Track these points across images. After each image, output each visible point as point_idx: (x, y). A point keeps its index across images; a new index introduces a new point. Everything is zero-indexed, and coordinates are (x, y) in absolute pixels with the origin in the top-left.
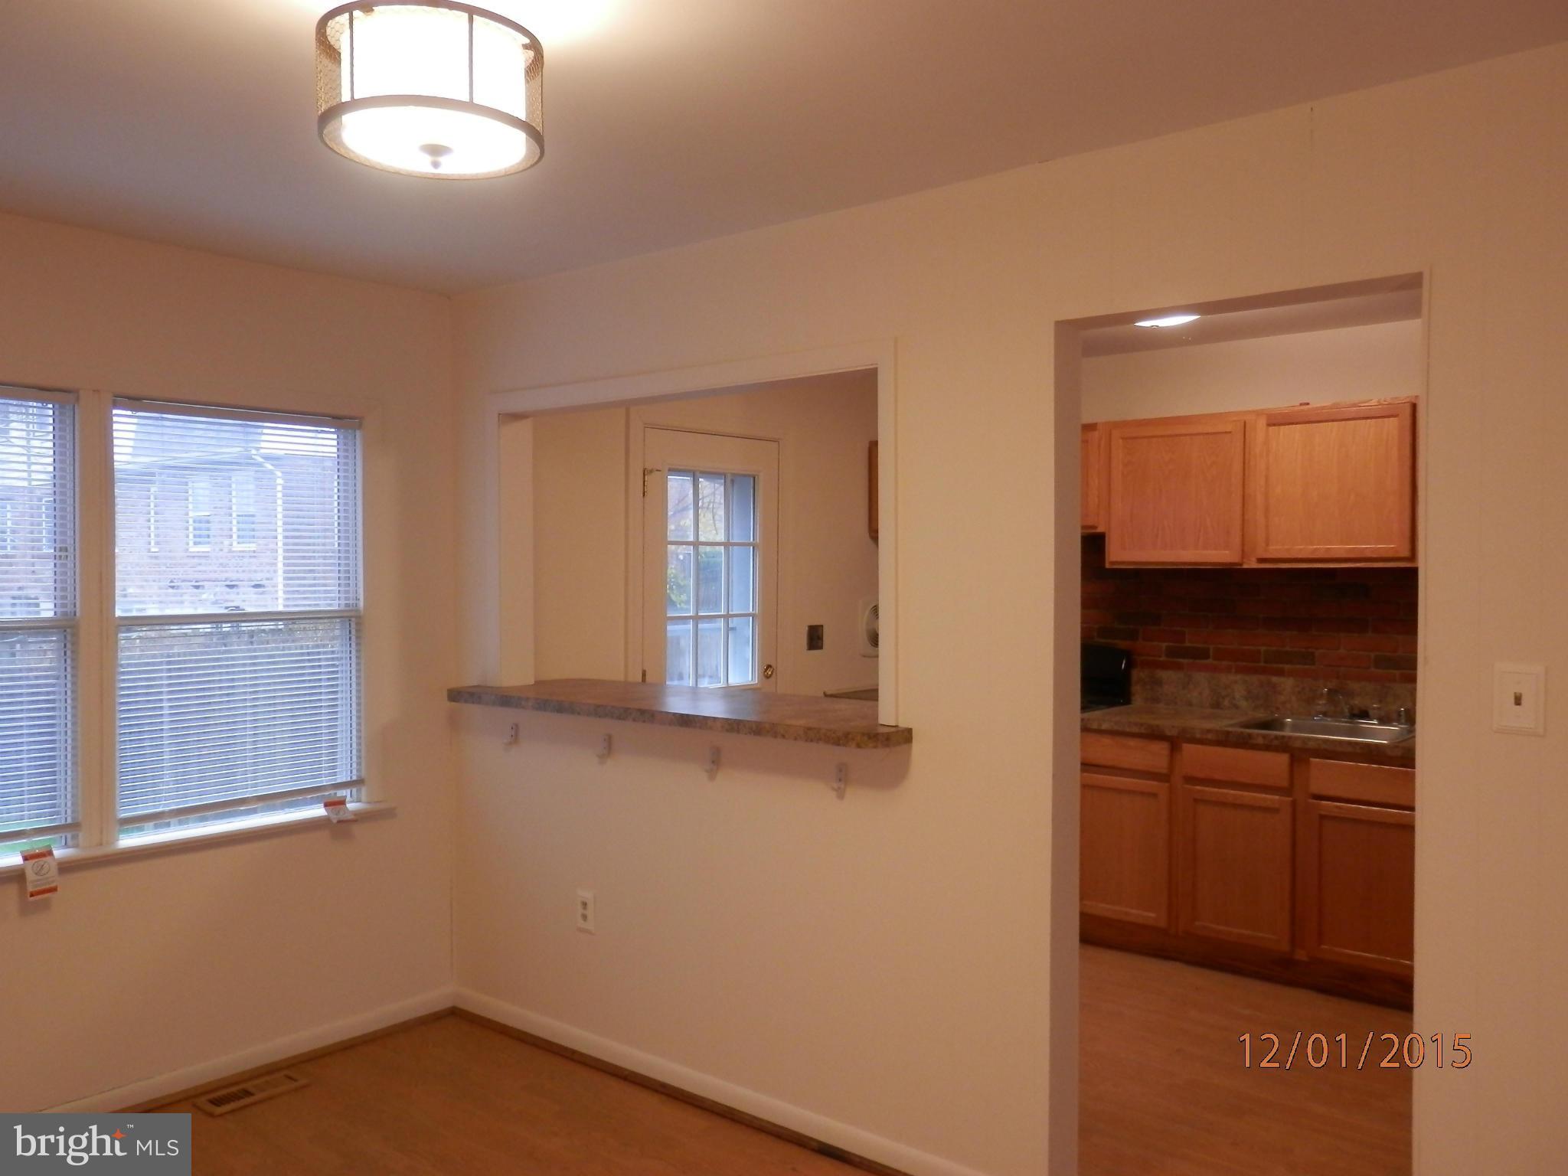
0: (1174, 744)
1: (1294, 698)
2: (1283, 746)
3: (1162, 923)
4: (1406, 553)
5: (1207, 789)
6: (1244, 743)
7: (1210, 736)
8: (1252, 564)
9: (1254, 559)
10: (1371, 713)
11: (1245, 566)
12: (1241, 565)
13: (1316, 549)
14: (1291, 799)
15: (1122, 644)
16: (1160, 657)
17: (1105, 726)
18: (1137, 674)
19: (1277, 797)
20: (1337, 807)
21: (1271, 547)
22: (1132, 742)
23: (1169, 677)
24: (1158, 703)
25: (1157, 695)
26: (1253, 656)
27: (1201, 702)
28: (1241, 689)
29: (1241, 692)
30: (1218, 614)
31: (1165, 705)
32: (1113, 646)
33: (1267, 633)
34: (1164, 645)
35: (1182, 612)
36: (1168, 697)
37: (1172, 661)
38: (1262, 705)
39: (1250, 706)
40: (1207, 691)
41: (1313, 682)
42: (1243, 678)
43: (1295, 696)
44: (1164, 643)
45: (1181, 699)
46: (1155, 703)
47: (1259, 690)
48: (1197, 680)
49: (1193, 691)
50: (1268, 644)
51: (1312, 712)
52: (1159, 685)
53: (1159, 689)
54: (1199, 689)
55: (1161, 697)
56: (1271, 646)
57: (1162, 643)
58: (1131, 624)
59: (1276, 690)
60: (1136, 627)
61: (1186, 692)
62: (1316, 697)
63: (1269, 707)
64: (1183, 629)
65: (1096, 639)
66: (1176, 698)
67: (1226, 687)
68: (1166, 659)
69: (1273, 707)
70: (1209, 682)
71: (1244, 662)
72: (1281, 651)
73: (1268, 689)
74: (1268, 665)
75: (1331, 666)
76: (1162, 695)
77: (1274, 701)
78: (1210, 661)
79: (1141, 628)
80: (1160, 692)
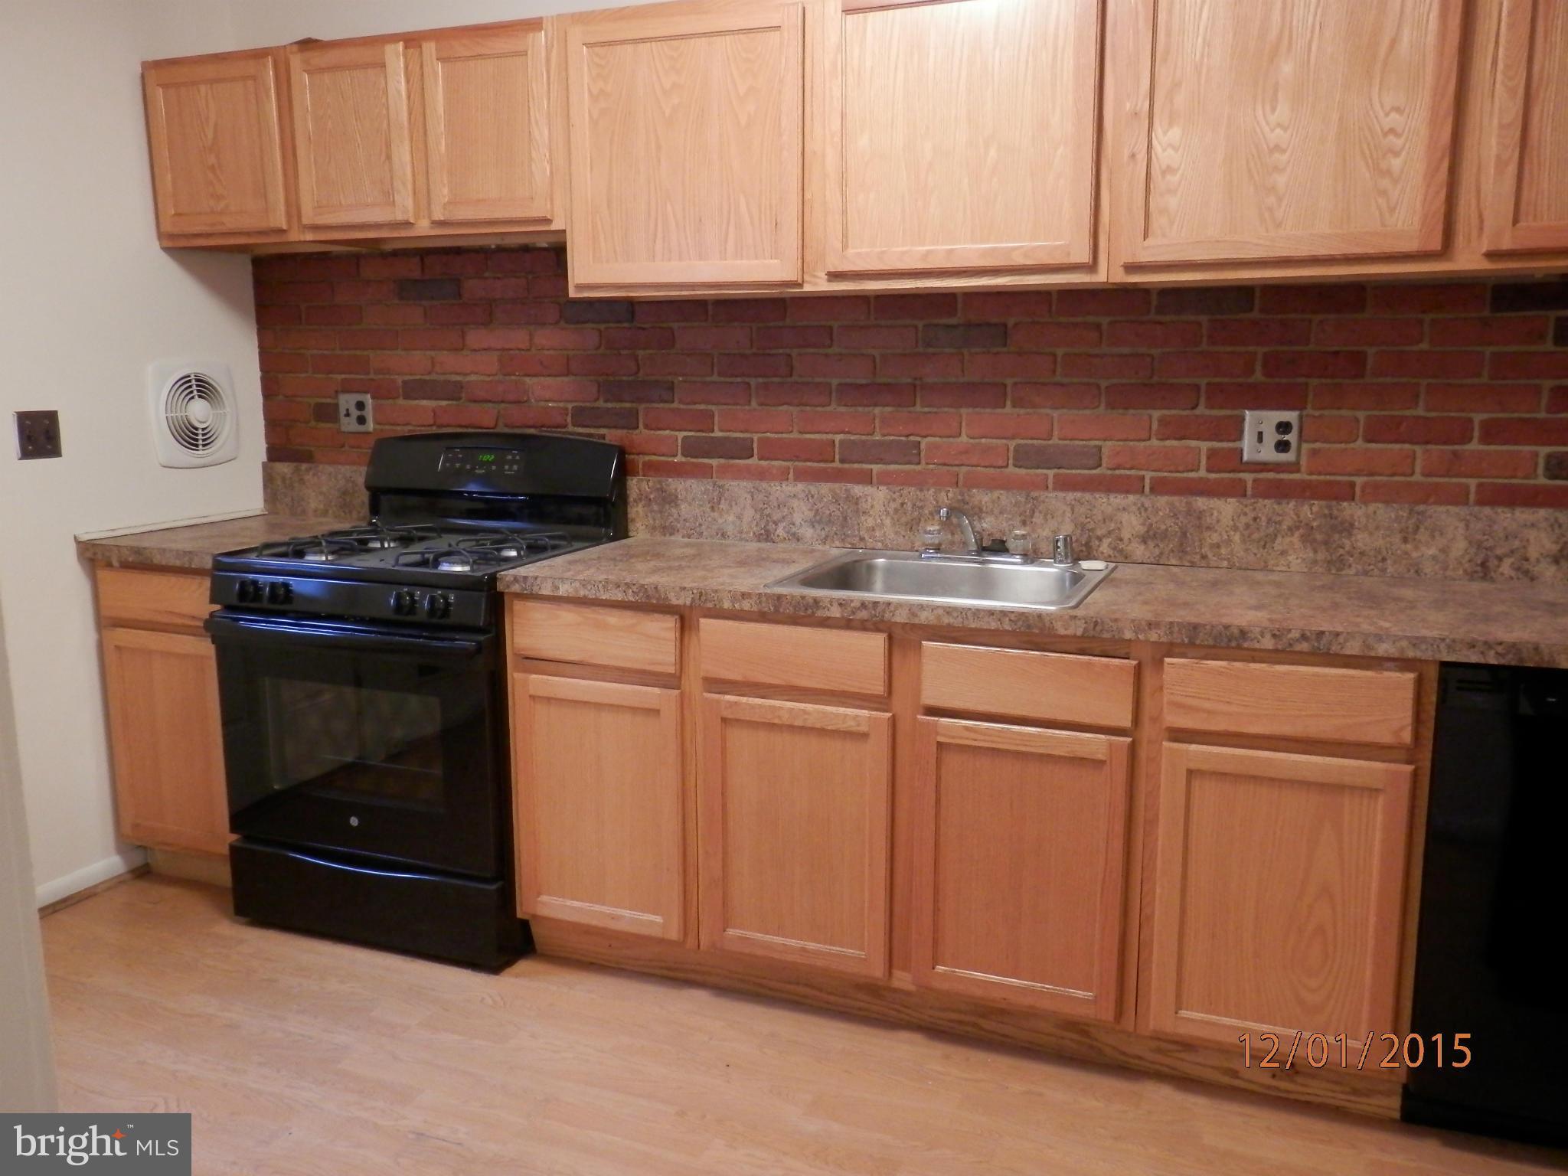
0: (685, 621)
1: (888, 522)
2: (873, 621)
3: (674, 934)
4: (1083, 256)
5: (744, 699)
6: (805, 616)
7: (746, 605)
8: (819, 284)
9: (823, 275)
10: (1011, 544)
11: (807, 288)
12: (800, 285)
13: (929, 252)
14: (889, 715)
15: (612, 436)
16: (675, 456)
17: (564, 590)
18: (635, 485)
19: (865, 713)
20: (967, 728)
21: (851, 251)
22: (613, 618)
23: (690, 491)
24: (671, 534)
25: (670, 521)
26: (823, 452)
27: (741, 532)
28: (804, 508)
29: (803, 513)
30: (765, 380)
31: (683, 537)
32: (602, 441)
33: (844, 410)
34: (681, 435)
35: (708, 379)
36: (687, 524)
37: (693, 463)
38: (836, 534)
39: (818, 535)
40: (749, 513)
41: (918, 493)
42: (806, 490)
43: (889, 518)
44: (681, 433)
45: (708, 527)
46: (668, 535)
47: (833, 508)
48: (733, 495)
49: (728, 512)
50: (847, 430)
51: (916, 545)
52: (673, 504)
53: (674, 510)
54: (736, 509)
55: (676, 523)
56: (849, 433)
57: (677, 433)
58: (626, 402)
59: (860, 507)
60: (634, 405)
61: (716, 515)
62: (922, 519)
63: (848, 536)
64: (710, 407)
65: (571, 428)
66: (700, 525)
67: (779, 506)
68: (684, 459)
69: (855, 536)
70: (752, 496)
71: (809, 461)
72: (864, 442)
73: (845, 507)
74: (846, 466)
75: (945, 465)
76: (677, 520)
77: (856, 527)
78: (753, 461)
79: (642, 407)
80: (676, 516)
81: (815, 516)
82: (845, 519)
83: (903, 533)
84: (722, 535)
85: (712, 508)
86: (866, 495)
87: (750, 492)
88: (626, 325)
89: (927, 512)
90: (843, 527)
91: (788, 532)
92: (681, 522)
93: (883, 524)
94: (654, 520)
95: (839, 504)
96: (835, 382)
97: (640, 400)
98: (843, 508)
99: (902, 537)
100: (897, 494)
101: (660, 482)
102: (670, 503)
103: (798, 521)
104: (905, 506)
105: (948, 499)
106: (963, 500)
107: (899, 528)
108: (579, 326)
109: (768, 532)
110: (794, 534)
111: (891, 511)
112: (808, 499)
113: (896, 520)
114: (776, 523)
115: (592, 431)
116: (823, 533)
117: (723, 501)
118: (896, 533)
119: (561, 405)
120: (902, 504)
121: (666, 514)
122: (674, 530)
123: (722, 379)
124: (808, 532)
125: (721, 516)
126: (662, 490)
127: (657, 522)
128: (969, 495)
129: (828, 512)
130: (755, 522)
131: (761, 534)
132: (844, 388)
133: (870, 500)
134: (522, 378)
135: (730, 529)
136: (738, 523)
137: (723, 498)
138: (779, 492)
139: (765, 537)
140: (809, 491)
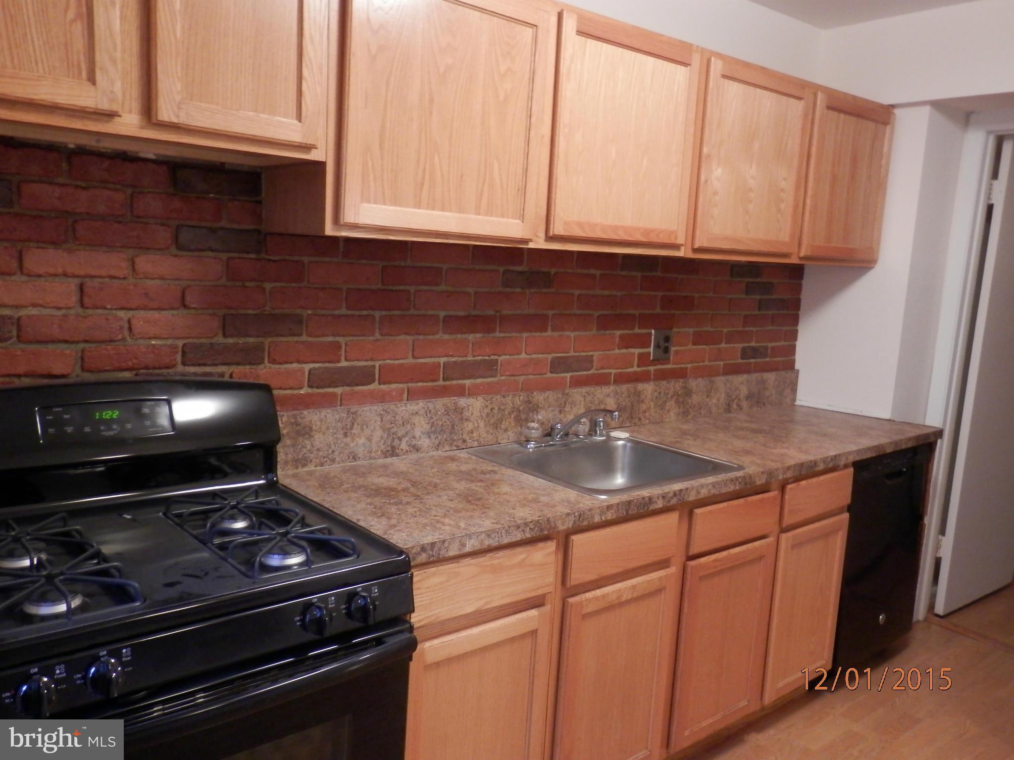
1: (482, 424)
5: (598, 592)
15: (234, 373)
16: (303, 388)
17: (471, 545)
19: (663, 573)
24: (304, 466)
25: (304, 452)
26: (430, 373)
27: (370, 452)
28: (423, 423)
29: (422, 427)
30: (388, 313)
31: (316, 466)
32: (220, 379)
33: (448, 338)
34: (307, 367)
35: (337, 312)
36: (321, 453)
37: (319, 394)
38: (446, 440)
39: (434, 444)
40: (379, 433)
41: (502, 399)
42: (426, 407)
43: (483, 421)
44: (308, 365)
45: (340, 453)
46: (300, 468)
47: (444, 419)
48: (365, 419)
49: (360, 437)
50: (451, 353)
51: (499, 439)
52: (307, 436)
53: (307, 442)
54: (367, 432)
55: (309, 454)
56: (452, 356)
57: (304, 365)
58: (250, 336)
59: (464, 416)
60: (260, 339)
61: (348, 440)
62: (504, 419)
63: (454, 440)
64: (338, 339)
65: (180, 368)
66: (333, 452)
67: (403, 423)
68: (310, 390)
69: (460, 439)
70: (382, 418)
71: (420, 382)
72: (463, 362)
73: (454, 417)
74: (448, 383)
75: (513, 376)
76: (311, 451)
77: (460, 432)
78: (374, 386)
79: (267, 341)
80: (309, 447)
81: (431, 428)
82: (453, 426)
83: (491, 431)
84: (354, 458)
85: (346, 435)
86: (469, 405)
87: (380, 414)
88: (253, 256)
89: (507, 412)
90: (451, 434)
91: (409, 445)
92: (315, 452)
93: (478, 426)
94: (287, 454)
95: (449, 415)
96: (442, 314)
97: (266, 334)
98: (451, 418)
99: (490, 435)
100: (489, 402)
101: (295, 417)
102: (303, 435)
103: (418, 433)
104: (493, 410)
105: (520, 402)
106: (529, 401)
107: (489, 428)
108: (196, 254)
109: (393, 448)
110: (414, 446)
111: (484, 415)
112: (427, 415)
113: (487, 422)
114: (400, 439)
115: (208, 369)
116: (437, 442)
117: (355, 426)
118: (487, 432)
119: (169, 342)
120: (492, 409)
121: (299, 447)
122: (307, 461)
123: (349, 312)
124: (425, 442)
125: (353, 440)
126: (297, 424)
127: (290, 456)
128: (532, 397)
129: (440, 423)
130: (382, 441)
131: (388, 451)
132: (447, 319)
133: (471, 409)
134: (114, 312)
135: (361, 451)
136: (368, 443)
137: (355, 423)
138: (404, 411)
139: (391, 452)
140: (428, 408)
